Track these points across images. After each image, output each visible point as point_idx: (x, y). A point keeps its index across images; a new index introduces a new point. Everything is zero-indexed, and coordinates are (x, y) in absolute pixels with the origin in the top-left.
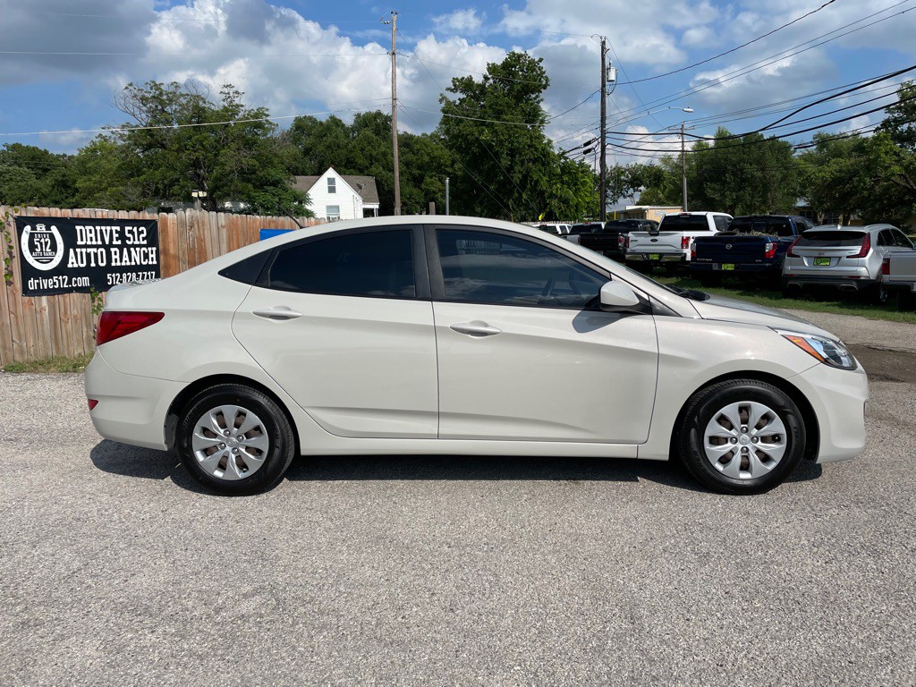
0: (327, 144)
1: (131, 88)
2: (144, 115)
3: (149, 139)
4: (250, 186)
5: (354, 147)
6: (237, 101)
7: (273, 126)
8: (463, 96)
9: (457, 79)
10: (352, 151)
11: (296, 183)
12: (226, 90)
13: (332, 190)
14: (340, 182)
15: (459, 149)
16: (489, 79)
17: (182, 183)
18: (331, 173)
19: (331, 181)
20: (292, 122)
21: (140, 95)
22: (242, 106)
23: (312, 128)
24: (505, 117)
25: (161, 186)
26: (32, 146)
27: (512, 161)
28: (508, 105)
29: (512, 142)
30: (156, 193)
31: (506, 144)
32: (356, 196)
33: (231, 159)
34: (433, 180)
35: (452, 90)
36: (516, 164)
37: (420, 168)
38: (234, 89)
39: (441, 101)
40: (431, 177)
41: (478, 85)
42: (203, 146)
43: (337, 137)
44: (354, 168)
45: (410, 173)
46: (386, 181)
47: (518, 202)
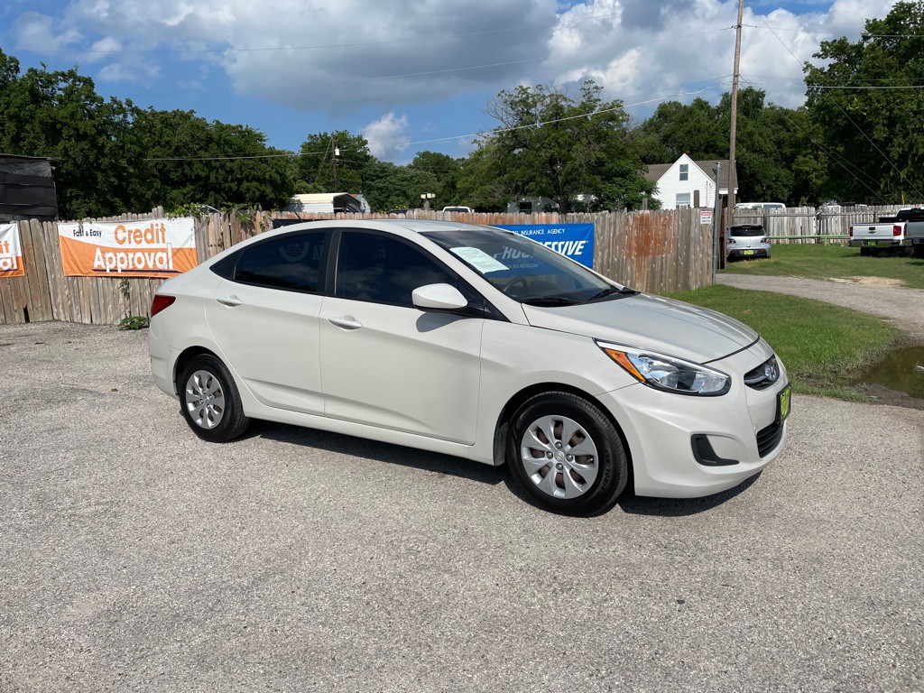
0: (687, 129)
1: (503, 94)
2: (511, 119)
3: (513, 139)
4: (598, 178)
5: (716, 130)
6: (595, 96)
7: (626, 118)
8: (833, 61)
9: (827, 42)
10: (713, 134)
11: (648, 172)
12: (586, 87)
13: (684, 177)
14: (694, 169)
15: (823, 122)
16: (869, 38)
17: (537, 180)
18: (684, 159)
19: (684, 168)
20: (655, 109)
21: (509, 99)
22: (600, 100)
23: (675, 113)
24: (883, 80)
25: (520, 184)
26: (437, 152)
27: (892, 132)
28: (889, 66)
29: (891, 111)
30: (517, 189)
31: (884, 112)
32: (709, 182)
33: (582, 153)
34: (807, 159)
35: (819, 56)
36: (896, 135)
37: (792, 146)
38: (594, 85)
39: (805, 70)
40: (805, 156)
41: (853, 47)
42: (558, 143)
43: (698, 121)
44: (714, 152)
45: (781, 153)
46: (748, 164)
47: (895, 180)
